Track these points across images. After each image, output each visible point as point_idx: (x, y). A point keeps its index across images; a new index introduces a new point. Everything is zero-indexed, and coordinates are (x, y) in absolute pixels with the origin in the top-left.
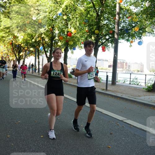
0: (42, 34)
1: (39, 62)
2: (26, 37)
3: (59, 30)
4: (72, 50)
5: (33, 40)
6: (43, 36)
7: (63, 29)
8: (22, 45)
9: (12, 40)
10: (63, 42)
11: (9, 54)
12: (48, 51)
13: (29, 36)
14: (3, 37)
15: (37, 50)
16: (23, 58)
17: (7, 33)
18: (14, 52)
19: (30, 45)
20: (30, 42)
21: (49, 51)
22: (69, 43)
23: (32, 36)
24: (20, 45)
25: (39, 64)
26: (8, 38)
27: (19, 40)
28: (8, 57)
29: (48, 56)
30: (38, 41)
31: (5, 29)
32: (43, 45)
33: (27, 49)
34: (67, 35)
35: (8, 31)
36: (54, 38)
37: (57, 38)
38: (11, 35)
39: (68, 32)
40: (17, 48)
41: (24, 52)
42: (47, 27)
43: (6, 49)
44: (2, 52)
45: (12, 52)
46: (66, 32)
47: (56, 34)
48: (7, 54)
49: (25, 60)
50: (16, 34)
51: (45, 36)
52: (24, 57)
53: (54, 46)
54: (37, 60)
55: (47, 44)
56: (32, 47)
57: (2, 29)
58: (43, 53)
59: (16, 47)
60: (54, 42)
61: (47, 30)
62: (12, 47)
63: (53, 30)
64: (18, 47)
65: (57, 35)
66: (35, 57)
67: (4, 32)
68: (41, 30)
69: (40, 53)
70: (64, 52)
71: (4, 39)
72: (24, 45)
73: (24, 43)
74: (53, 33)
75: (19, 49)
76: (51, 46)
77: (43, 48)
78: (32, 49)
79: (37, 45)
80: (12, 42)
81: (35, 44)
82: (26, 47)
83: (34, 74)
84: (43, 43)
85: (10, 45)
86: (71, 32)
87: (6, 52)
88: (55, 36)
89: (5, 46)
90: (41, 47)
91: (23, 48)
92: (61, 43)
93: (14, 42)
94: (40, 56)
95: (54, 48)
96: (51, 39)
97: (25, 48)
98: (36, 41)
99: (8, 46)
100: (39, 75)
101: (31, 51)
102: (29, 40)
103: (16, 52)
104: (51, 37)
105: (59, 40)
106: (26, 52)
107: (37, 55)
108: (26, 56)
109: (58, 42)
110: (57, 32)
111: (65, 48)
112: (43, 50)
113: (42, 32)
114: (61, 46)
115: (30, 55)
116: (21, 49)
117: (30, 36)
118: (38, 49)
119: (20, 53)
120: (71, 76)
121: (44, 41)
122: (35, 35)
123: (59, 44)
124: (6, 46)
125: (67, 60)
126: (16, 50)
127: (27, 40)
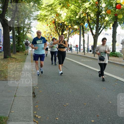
0: (87, 9)
1: (84, 41)
2: (69, 14)
3: (105, 3)
4: (122, 25)
5: (77, 17)
6: (87, 12)
7: (111, 1)
8: (65, 23)
9: (55, 18)
10: (110, 16)
11: (52, 34)
12: (93, 28)
13: (72, 13)
14: (45, 16)
15: (81, 28)
16: (66, 37)
17: (50, 10)
18: (57, 31)
19: (74, 23)
20: (74, 19)
21: (95, 28)
22: (118, 17)
23: (75, 12)
24: (63, 23)
25: (85, 43)
26: (50, 16)
27: (62, 18)
28: (51, 37)
29: (94, 34)
30: (83, 17)
31: (47, 7)
32: (88, 21)
33: (70, 27)
34: (116, 8)
35: (50, 8)
36: (101, 12)
37: (104, 12)
38: (54, 13)
39: (117, 4)
40: (60, 27)
41: (68, 31)
42: (92, 1)
43: (49, 29)
44: (45, 32)
45: (55, 31)
46: (114, 5)
47: (102, 8)
48: (50, 34)
49: (68, 39)
50: (58, 12)
51: (90, 11)
52: (68, 36)
53: (101, 22)
54: (82, 38)
55: (93, 21)
56: (76, 25)
57: (44, 8)
58: (88, 30)
59: (58, 26)
60: (100, 17)
61: (92, 4)
62: (55, 26)
63: (99, 3)
64: (62, 25)
65: (104, 9)
66: (79, 36)
67: (46, 11)
68: (85, 4)
69: (85, 31)
70: (112, 28)
71: (47, 17)
72: (68, 23)
73: (67, 21)
74: (98, 7)
75: (63, 27)
76: (97, 22)
77: (88, 25)
78: (76, 27)
79: (82, 22)
80: (55, 20)
81: (80, 21)
82: (70, 24)
83: (79, 54)
84: (88, 19)
85: (53, 24)
86: (120, 3)
87: (49, 31)
88: (102, 11)
89: (47, 25)
90: (86, 24)
91: (67, 26)
92: (109, 18)
93: (57, 20)
94: (85, 34)
95: (100, 24)
96: (97, 14)
97: (68, 26)
98: (80, 18)
99: (51, 25)
100: (85, 54)
101: (75, 28)
102: (72, 17)
103: (59, 31)
104: (97, 12)
105: (106, 15)
106: (69, 30)
107: (82, 33)
108: (69, 34)
109: (106, 17)
110: (103, 5)
111: (113, 23)
112: (88, 27)
113: (86, 6)
114: (109, 21)
115: (74, 33)
116: (64, 27)
117: (74, 12)
118: (83, 26)
119: (64, 32)
120: (121, 55)
121: (89, 17)
122: (79, 11)
123: (107, 19)
124: (49, 25)
125: (116, 37)
126: (59, 29)
127: (71, 17)
